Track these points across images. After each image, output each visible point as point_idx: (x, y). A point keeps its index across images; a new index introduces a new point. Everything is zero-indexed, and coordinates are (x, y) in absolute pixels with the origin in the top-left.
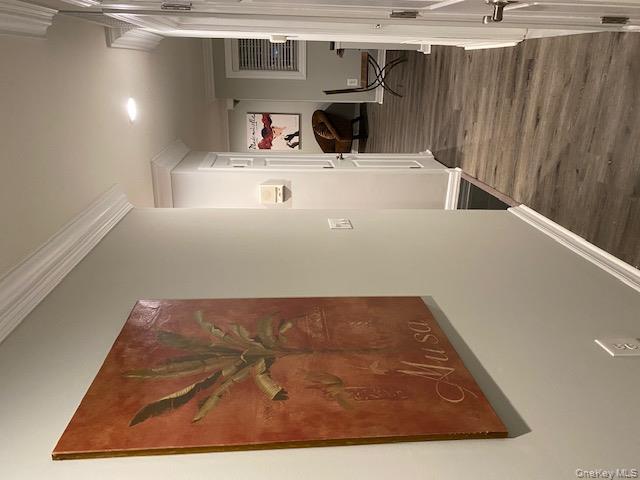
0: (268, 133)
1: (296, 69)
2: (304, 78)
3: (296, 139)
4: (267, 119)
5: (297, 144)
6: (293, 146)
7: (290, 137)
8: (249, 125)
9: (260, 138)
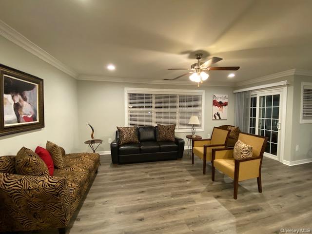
0: (221, 104)
1: (304, 118)
2: (301, 123)
3: (218, 117)
4: (226, 104)
5: (216, 118)
6: (215, 116)
7: (218, 115)
8: (224, 96)
9: (218, 101)
